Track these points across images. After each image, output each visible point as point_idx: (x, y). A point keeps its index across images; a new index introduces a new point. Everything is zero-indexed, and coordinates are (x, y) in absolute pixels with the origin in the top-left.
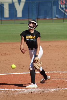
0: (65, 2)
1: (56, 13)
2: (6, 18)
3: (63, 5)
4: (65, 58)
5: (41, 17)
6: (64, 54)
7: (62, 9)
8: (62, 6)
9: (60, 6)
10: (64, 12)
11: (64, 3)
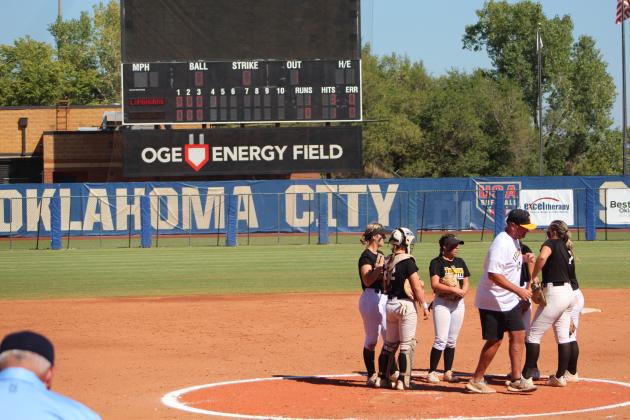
1: (469, 218)
2: (352, 228)
3: (485, 200)
5: (436, 226)
7: (483, 207)
8: (482, 201)
9: (479, 202)
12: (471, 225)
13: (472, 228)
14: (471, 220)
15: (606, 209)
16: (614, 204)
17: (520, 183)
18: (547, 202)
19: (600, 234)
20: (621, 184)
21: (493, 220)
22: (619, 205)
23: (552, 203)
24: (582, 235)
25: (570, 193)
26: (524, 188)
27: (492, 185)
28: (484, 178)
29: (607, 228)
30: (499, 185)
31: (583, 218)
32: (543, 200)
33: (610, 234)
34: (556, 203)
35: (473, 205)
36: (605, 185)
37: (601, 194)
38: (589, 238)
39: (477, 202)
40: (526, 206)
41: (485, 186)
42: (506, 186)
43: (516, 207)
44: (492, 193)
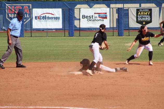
0: (14, 11)
1: (2, 24)
6: (7, 82)
7: (11, 18)
8: (10, 15)
11: (13, 11)
12: (4, 28)
13: (4, 30)
14: (4, 25)
15: (80, 19)
16: (84, 17)
17: (31, 5)
18: (47, 15)
19: (76, 33)
20: (86, 6)
22: (87, 17)
23: (50, 16)
24: (67, 34)
25: (60, 10)
26: (34, 7)
27: (15, 6)
28: (10, 2)
29: (80, 30)
30: (19, 6)
32: (45, 14)
33: (82, 33)
34: (53, 16)
35: (4, 17)
36: (78, 6)
37: (76, 11)
38: (71, 35)
39: (7, 15)
40: (36, 17)
41: (11, 6)
42: (23, 6)
43: (29, 18)
44: (15, 10)
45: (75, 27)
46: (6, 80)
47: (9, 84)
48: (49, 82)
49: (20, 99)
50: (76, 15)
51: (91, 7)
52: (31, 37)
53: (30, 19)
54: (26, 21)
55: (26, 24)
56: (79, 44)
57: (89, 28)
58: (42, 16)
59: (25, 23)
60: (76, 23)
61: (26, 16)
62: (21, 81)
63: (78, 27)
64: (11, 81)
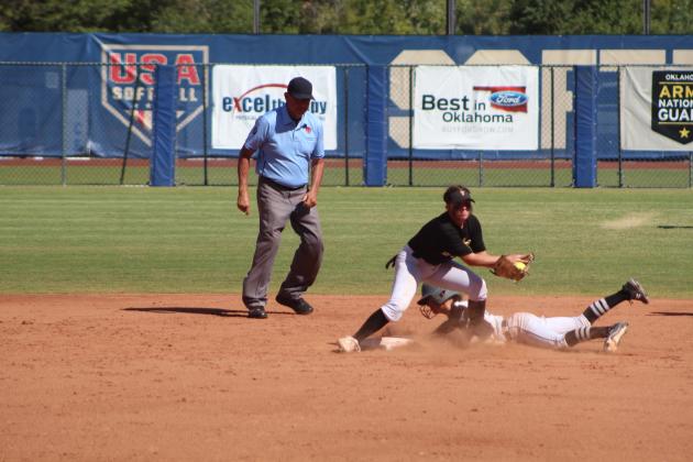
0: (135, 73)
1: (84, 129)
3: (123, 87)
4: (103, 397)
6: (101, 375)
7: (121, 105)
8: (117, 91)
9: (110, 91)
10: (126, 123)
11: (131, 75)
12: (90, 145)
13: (92, 154)
14: (90, 135)
15: (411, 113)
16: (430, 103)
17: (205, 49)
18: (275, 94)
19: (397, 172)
20: (440, 56)
21: (148, 142)
22: (441, 104)
24: (356, 173)
25: (328, 73)
26: (217, 58)
27: (140, 53)
28: (119, 37)
29: (412, 157)
30: (156, 51)
31: (357, 134)
32: (268, 91)
33: (420, 171)
35: (95, 99)
36: (406, 57)
37: (397, 78)
38: (373, 179)
39: (104, 91)
40: (225, 102)
41: (123, 53)
42: (171, 55)
43: (195, 105)
44: (139, 71)
45: (392, 144)
46: (96, 370)
47: (110, 384)
48: (277, 378)
49: (152, 449)
50: (397, 95)
51: (459, 60)
52: (206, 184)
53: (200, 109)
54: (183, 117)
55: (184, 129)
56: (407, 220)
57: (450, 151)
58: (253, 96)
59: (179, 127)
60: (396, 129)
61: (187, 95)
62: (161, 373)
63: (404, 144)
64: (117, 374)
